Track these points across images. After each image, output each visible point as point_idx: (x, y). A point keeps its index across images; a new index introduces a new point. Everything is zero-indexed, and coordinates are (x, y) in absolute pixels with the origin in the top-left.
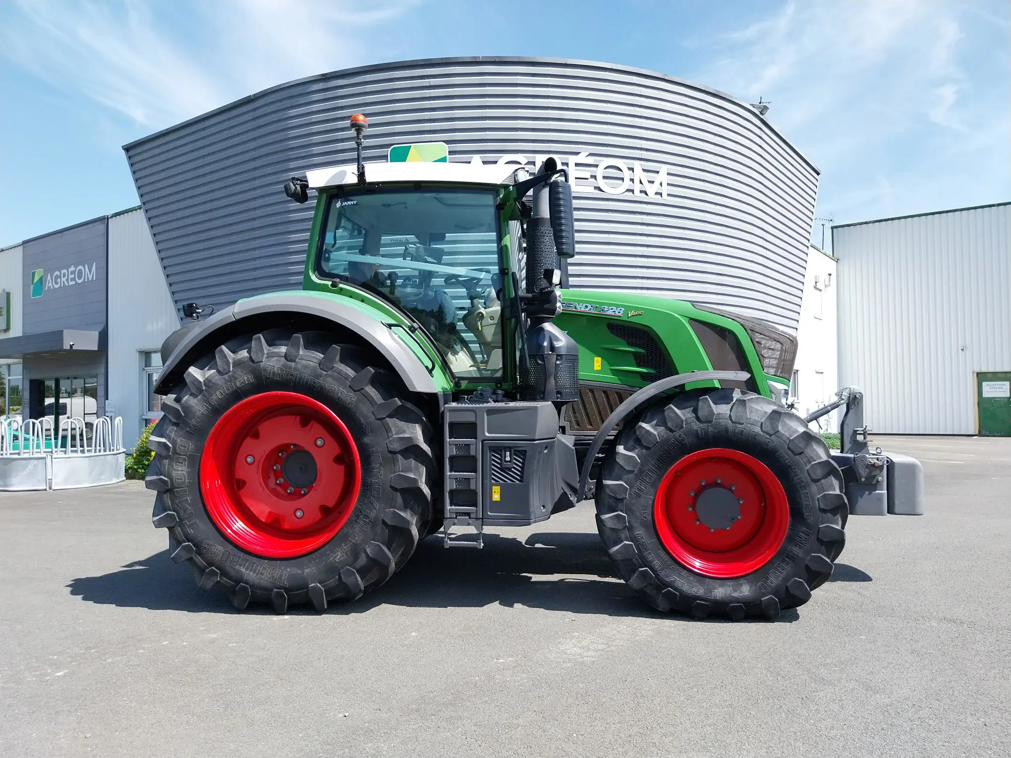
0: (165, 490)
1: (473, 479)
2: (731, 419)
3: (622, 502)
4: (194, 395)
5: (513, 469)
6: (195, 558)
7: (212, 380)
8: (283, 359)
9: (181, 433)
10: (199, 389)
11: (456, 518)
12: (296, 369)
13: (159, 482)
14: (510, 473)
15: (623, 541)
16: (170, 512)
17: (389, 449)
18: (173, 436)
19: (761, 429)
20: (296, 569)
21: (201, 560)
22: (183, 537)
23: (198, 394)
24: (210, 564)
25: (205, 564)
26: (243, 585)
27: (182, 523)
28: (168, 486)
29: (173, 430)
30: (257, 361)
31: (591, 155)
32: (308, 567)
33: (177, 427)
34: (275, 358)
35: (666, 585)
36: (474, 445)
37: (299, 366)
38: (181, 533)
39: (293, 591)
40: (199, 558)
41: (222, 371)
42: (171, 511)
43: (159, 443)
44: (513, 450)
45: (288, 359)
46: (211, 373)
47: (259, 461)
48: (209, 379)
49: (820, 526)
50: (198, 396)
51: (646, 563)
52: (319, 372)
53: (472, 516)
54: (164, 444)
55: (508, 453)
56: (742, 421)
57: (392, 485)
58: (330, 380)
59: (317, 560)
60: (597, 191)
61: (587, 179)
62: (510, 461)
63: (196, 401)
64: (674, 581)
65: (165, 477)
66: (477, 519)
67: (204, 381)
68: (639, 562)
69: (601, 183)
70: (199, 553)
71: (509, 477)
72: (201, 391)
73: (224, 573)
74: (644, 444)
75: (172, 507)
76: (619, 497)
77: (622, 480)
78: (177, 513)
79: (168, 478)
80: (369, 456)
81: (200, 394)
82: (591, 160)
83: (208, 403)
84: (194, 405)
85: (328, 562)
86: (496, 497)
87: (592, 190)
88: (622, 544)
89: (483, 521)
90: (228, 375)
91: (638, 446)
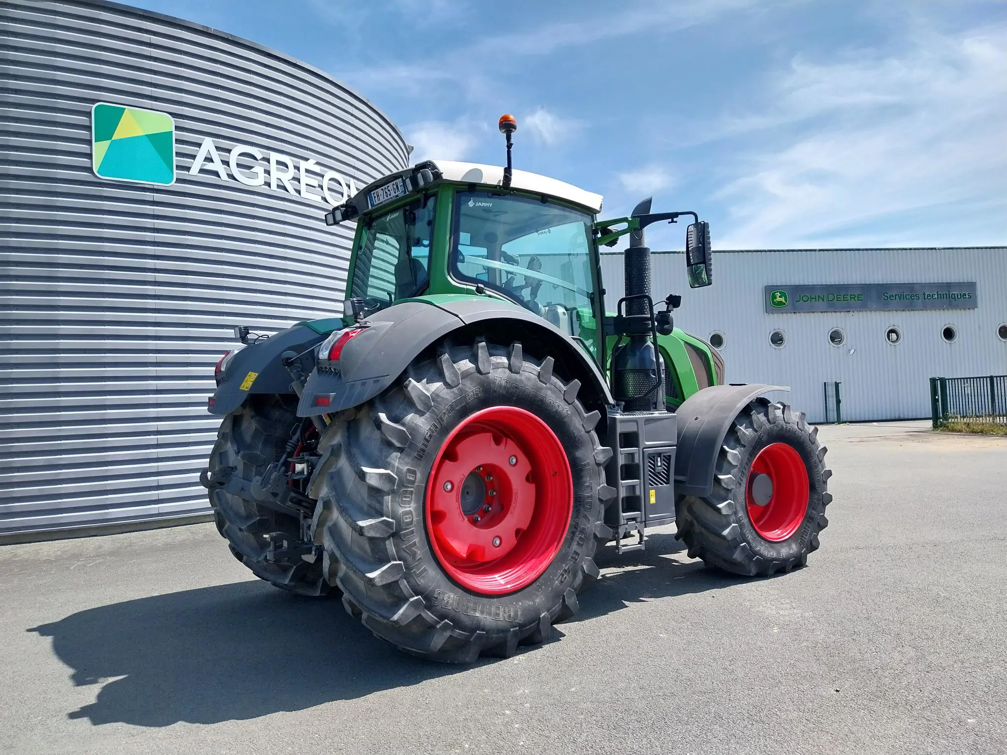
0: (388, 534)
1: (637, 485)
2: (784, 420)
3: (731, 492)
4: (421, 414)
5: (662, 473)
6: (424, 615)
7: (440, 394)
8: (507, 370)
9: (407, 460)
10: (428, 405)
11: (627, 524)
12: (521, 381)
13: (381, 525)
14: (660, 476)
15: (731, 524)
16: (395, 562)
17: (597, 462)
18: (396, 464)
19: (798, 426)
20: (527, 602)
21: (430, 614)
22: (411, 590)
23: (425, 411)
24: (442, 617)
25: (436, 618)
26: (480, 632)
27: (410, 574)
28: (392, 529)
29: (396, 457)
30: (485, 372)
31: (318, 163)
32: (537, 596)
33: (401, 453)
34: (500, 369)
35: (756, 553)
36: (638, 454)
37: (523, 378)
38: (408, 586)
39: (526, 627)
40: (429, 613)
41: (450, 383)
42: (396, 560)
43: (381, 475)
44: (662, 456)
45: (513, 370)
46: (437, 385)
47: (459, 487)
48: (437, 392)
49: (823, 494)
50: (425, 413)
51: (745, 540)
52: (539, 384)
53: (639, 520)
54: (388, 476)
55: (659, 459)
56: (789, 422)
57: (600, 497)
58: (549, 392)
59: (543, 587)
60: (323, 202)
61: (314, 187)
62: (660, 466)
63: (424, 420)
64: (760, 550)
65: (389, 517)
66: (641, 522)
67: (431, 395)
68: (741, 540)
69: (327, 194)
70: (430, 607)
71: (659, 480)
72: (429, 407)
73: (457, 623)
74: (743, 443)
75: (397, 555)
76: (729, 488)
77: (730, 474)
78: (405, 561)
79: (392, 519)
80: (581, 470)
81: (428, 411)
82: (317, 169)
83: (437, 421)
84: (421, 425)
85: (554, 586)
86: (653, 500)
87: (319, 199)
88: (731, 527)
89: (645, 524)
90: (458, 388)
91: (738, 445)
